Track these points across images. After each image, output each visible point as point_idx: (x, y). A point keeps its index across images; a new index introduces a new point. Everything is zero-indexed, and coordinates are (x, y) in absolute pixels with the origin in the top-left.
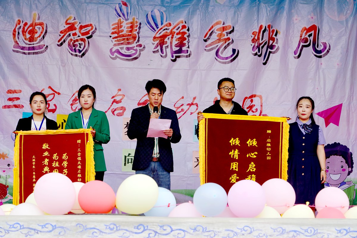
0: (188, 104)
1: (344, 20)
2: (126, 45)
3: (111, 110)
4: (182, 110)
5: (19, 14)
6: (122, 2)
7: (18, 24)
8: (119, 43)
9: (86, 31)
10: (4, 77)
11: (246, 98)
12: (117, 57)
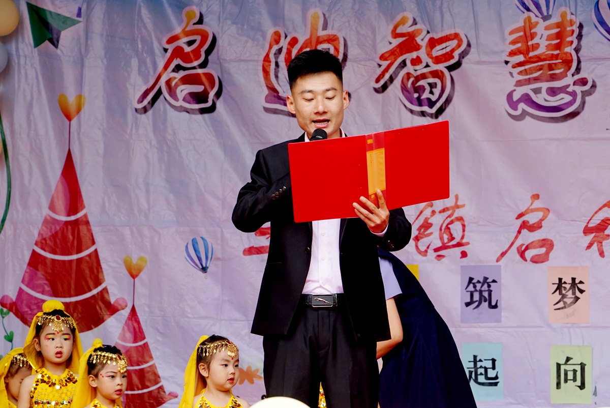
2: (548, 81)
3: (518, 249)
5: (277, 16)
7: (273, 42)
8: (529, 79)
9: (444, 51)
12: (524, 113)
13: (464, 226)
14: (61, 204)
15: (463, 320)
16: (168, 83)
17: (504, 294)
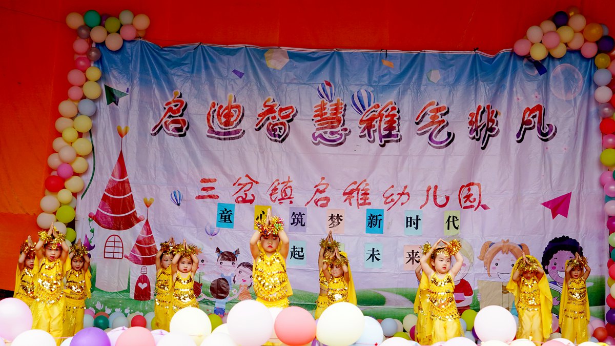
0: (398, 194)
1: (573, 98)
2: (330, 129)
3: (314, 201)
4: (392, 200)
5: (214, 96)
6: (326, 81)
7: (212, 107)
8: (322, 127)
9: (286, 114)
10: (198, 165)
11: (463, 186)
12: (320, 142)
13: (291, 190)
14: (117, 174)
15: (289, 231)
16: (165, 123)
17: (307, 220)
